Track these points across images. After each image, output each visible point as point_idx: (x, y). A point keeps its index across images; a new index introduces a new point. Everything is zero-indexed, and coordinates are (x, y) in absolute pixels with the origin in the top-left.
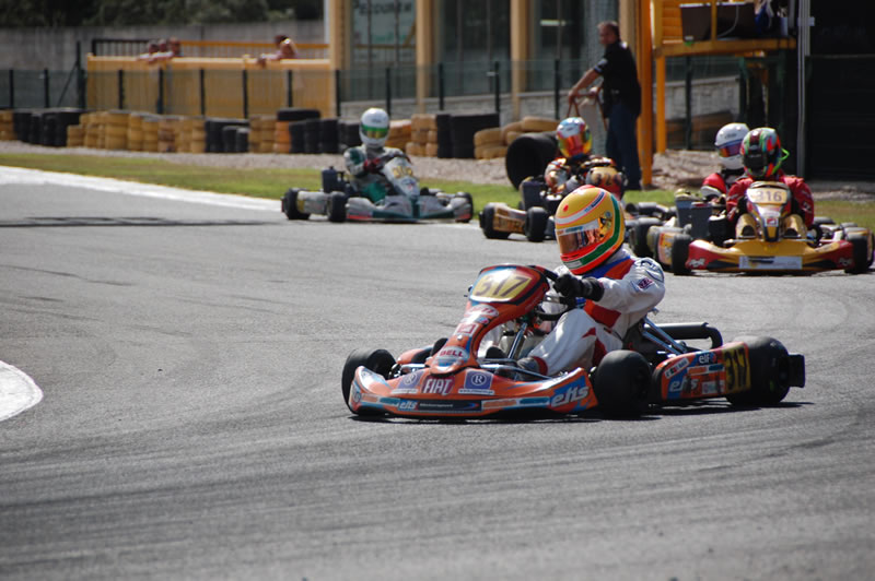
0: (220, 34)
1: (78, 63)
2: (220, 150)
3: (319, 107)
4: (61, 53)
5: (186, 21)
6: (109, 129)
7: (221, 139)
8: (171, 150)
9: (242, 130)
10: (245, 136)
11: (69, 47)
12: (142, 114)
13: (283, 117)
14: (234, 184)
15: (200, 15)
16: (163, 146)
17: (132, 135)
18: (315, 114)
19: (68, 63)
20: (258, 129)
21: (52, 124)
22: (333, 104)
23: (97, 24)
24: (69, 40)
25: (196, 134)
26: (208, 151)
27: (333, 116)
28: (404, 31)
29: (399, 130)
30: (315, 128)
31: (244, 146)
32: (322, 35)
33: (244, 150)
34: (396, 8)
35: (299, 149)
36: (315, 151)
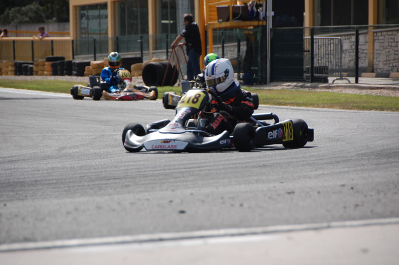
0: (24, 28)
2: (21, 74)
3: (64, 56)
5: (9, 23)
7: (22, 69)
9: (31, 66)
10: (32, 68)
13: (48, 60)
15: (16, 20)
18: (63, 58)
20: (37, 65)
22: (71, 54)
25: (10, 68)
26: (16, 74)
27: (71, 59)
28: (103, 27)
29: (99, 65)
30: (62, 64)
31: (31, 72)
32: (69, 29)
33: (31, 74)
34: (99, 17)
35: (55, 73)
36: (62, 74)
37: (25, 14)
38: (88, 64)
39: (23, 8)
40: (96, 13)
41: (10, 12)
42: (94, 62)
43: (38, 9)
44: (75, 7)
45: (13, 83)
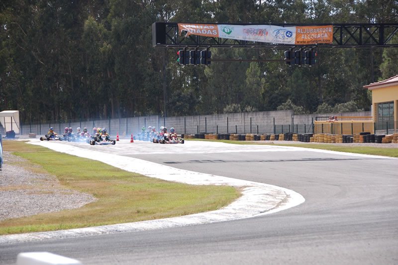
0: (346, 115)
1: (312, 123)
2: (346, 142)
3: (370, 132)
4: (308, 120)
5: (338, 112)
6: (320, 138)
7: (346, 140)
8: (334, 142)
10: (352, 138)
11: (310, 119)
12: (328, 134)
13: (361, 134)
14: (350, 150)
15: (341, 111)
16: (332, 141)
17: (325, 139)
18: (370, 133)
19: (310, 123)
20: (355, 137)
21: (307, 137)
22: (374, 131)
23: (317, 113)
24: (310, 117)
25: (340, 139)
26: (343, 142)
27: (374, 134)
28: (391, 113)
29: (390, 137)
30: (369, 136)
31: (352, 141)
32: (371, 115)
33: (352, 142)
34: (389, 108)
35: (365, 141)
36: (369, 142)
37: (346, 107)
38: (384, 136)
39: (345, 104)
40: (387, 105)
41: (338, 106)
42: (387, 135)
43: (354, 104)
44: (375, 104)
45: (344, 148)
